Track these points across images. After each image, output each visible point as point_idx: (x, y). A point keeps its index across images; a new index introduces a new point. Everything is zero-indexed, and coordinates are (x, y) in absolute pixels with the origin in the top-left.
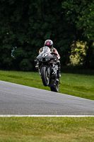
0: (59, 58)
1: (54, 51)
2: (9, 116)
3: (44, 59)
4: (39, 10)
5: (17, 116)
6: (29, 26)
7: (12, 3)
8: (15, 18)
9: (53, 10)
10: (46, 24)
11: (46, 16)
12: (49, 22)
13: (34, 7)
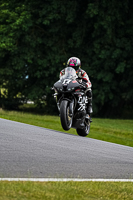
0: (90, 86)
1: (82, 75)
2: (65, 180)
3: (65, 88)
4: (109, 32)
5: (76, 180)
6: (94, 53)
7: (71, 21)
8: (75, 42)
9: (128, 31)
10: (118, 51)
11: (119, 41)
12: (122, 49)
13: (101, 27)
